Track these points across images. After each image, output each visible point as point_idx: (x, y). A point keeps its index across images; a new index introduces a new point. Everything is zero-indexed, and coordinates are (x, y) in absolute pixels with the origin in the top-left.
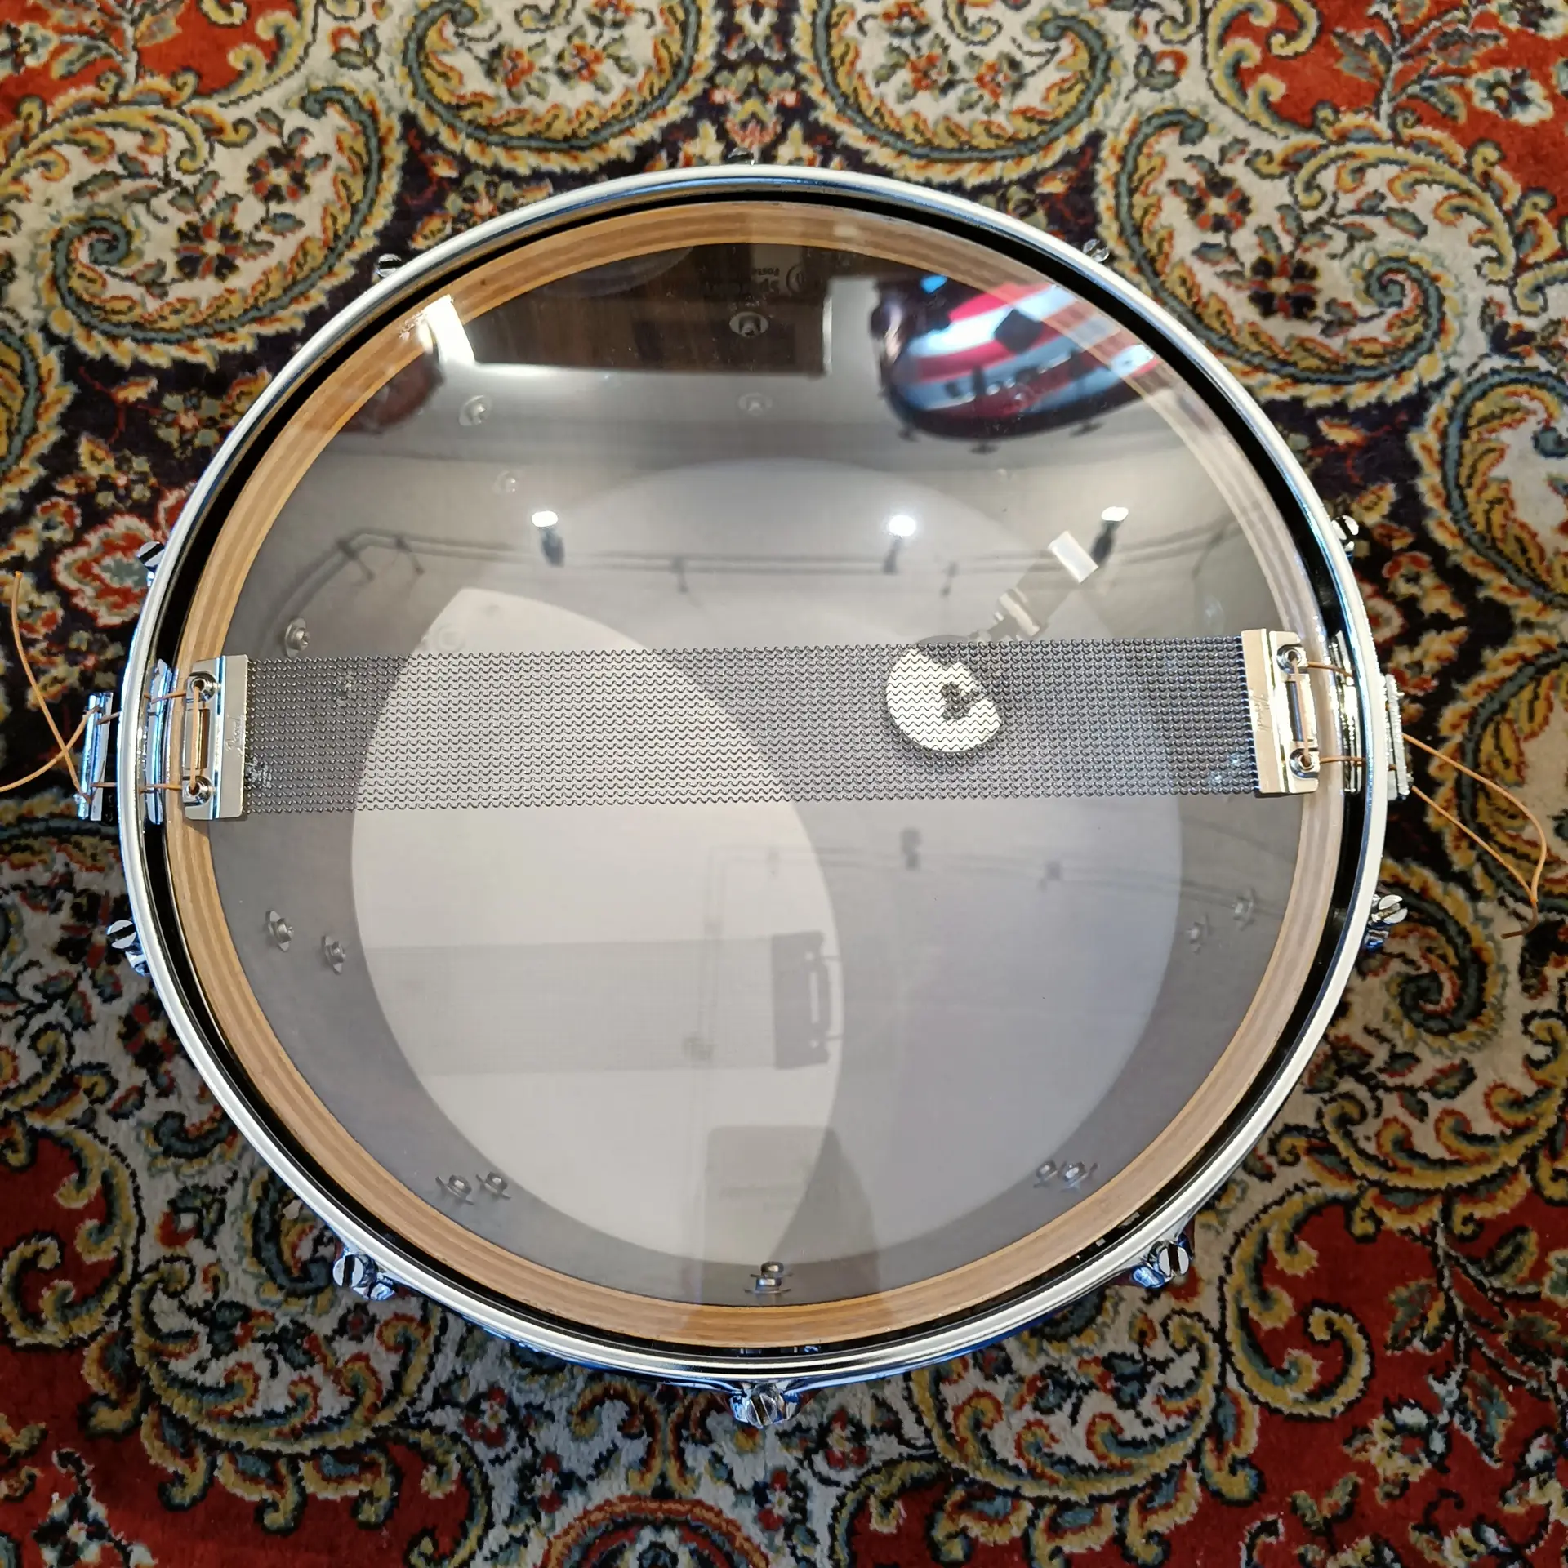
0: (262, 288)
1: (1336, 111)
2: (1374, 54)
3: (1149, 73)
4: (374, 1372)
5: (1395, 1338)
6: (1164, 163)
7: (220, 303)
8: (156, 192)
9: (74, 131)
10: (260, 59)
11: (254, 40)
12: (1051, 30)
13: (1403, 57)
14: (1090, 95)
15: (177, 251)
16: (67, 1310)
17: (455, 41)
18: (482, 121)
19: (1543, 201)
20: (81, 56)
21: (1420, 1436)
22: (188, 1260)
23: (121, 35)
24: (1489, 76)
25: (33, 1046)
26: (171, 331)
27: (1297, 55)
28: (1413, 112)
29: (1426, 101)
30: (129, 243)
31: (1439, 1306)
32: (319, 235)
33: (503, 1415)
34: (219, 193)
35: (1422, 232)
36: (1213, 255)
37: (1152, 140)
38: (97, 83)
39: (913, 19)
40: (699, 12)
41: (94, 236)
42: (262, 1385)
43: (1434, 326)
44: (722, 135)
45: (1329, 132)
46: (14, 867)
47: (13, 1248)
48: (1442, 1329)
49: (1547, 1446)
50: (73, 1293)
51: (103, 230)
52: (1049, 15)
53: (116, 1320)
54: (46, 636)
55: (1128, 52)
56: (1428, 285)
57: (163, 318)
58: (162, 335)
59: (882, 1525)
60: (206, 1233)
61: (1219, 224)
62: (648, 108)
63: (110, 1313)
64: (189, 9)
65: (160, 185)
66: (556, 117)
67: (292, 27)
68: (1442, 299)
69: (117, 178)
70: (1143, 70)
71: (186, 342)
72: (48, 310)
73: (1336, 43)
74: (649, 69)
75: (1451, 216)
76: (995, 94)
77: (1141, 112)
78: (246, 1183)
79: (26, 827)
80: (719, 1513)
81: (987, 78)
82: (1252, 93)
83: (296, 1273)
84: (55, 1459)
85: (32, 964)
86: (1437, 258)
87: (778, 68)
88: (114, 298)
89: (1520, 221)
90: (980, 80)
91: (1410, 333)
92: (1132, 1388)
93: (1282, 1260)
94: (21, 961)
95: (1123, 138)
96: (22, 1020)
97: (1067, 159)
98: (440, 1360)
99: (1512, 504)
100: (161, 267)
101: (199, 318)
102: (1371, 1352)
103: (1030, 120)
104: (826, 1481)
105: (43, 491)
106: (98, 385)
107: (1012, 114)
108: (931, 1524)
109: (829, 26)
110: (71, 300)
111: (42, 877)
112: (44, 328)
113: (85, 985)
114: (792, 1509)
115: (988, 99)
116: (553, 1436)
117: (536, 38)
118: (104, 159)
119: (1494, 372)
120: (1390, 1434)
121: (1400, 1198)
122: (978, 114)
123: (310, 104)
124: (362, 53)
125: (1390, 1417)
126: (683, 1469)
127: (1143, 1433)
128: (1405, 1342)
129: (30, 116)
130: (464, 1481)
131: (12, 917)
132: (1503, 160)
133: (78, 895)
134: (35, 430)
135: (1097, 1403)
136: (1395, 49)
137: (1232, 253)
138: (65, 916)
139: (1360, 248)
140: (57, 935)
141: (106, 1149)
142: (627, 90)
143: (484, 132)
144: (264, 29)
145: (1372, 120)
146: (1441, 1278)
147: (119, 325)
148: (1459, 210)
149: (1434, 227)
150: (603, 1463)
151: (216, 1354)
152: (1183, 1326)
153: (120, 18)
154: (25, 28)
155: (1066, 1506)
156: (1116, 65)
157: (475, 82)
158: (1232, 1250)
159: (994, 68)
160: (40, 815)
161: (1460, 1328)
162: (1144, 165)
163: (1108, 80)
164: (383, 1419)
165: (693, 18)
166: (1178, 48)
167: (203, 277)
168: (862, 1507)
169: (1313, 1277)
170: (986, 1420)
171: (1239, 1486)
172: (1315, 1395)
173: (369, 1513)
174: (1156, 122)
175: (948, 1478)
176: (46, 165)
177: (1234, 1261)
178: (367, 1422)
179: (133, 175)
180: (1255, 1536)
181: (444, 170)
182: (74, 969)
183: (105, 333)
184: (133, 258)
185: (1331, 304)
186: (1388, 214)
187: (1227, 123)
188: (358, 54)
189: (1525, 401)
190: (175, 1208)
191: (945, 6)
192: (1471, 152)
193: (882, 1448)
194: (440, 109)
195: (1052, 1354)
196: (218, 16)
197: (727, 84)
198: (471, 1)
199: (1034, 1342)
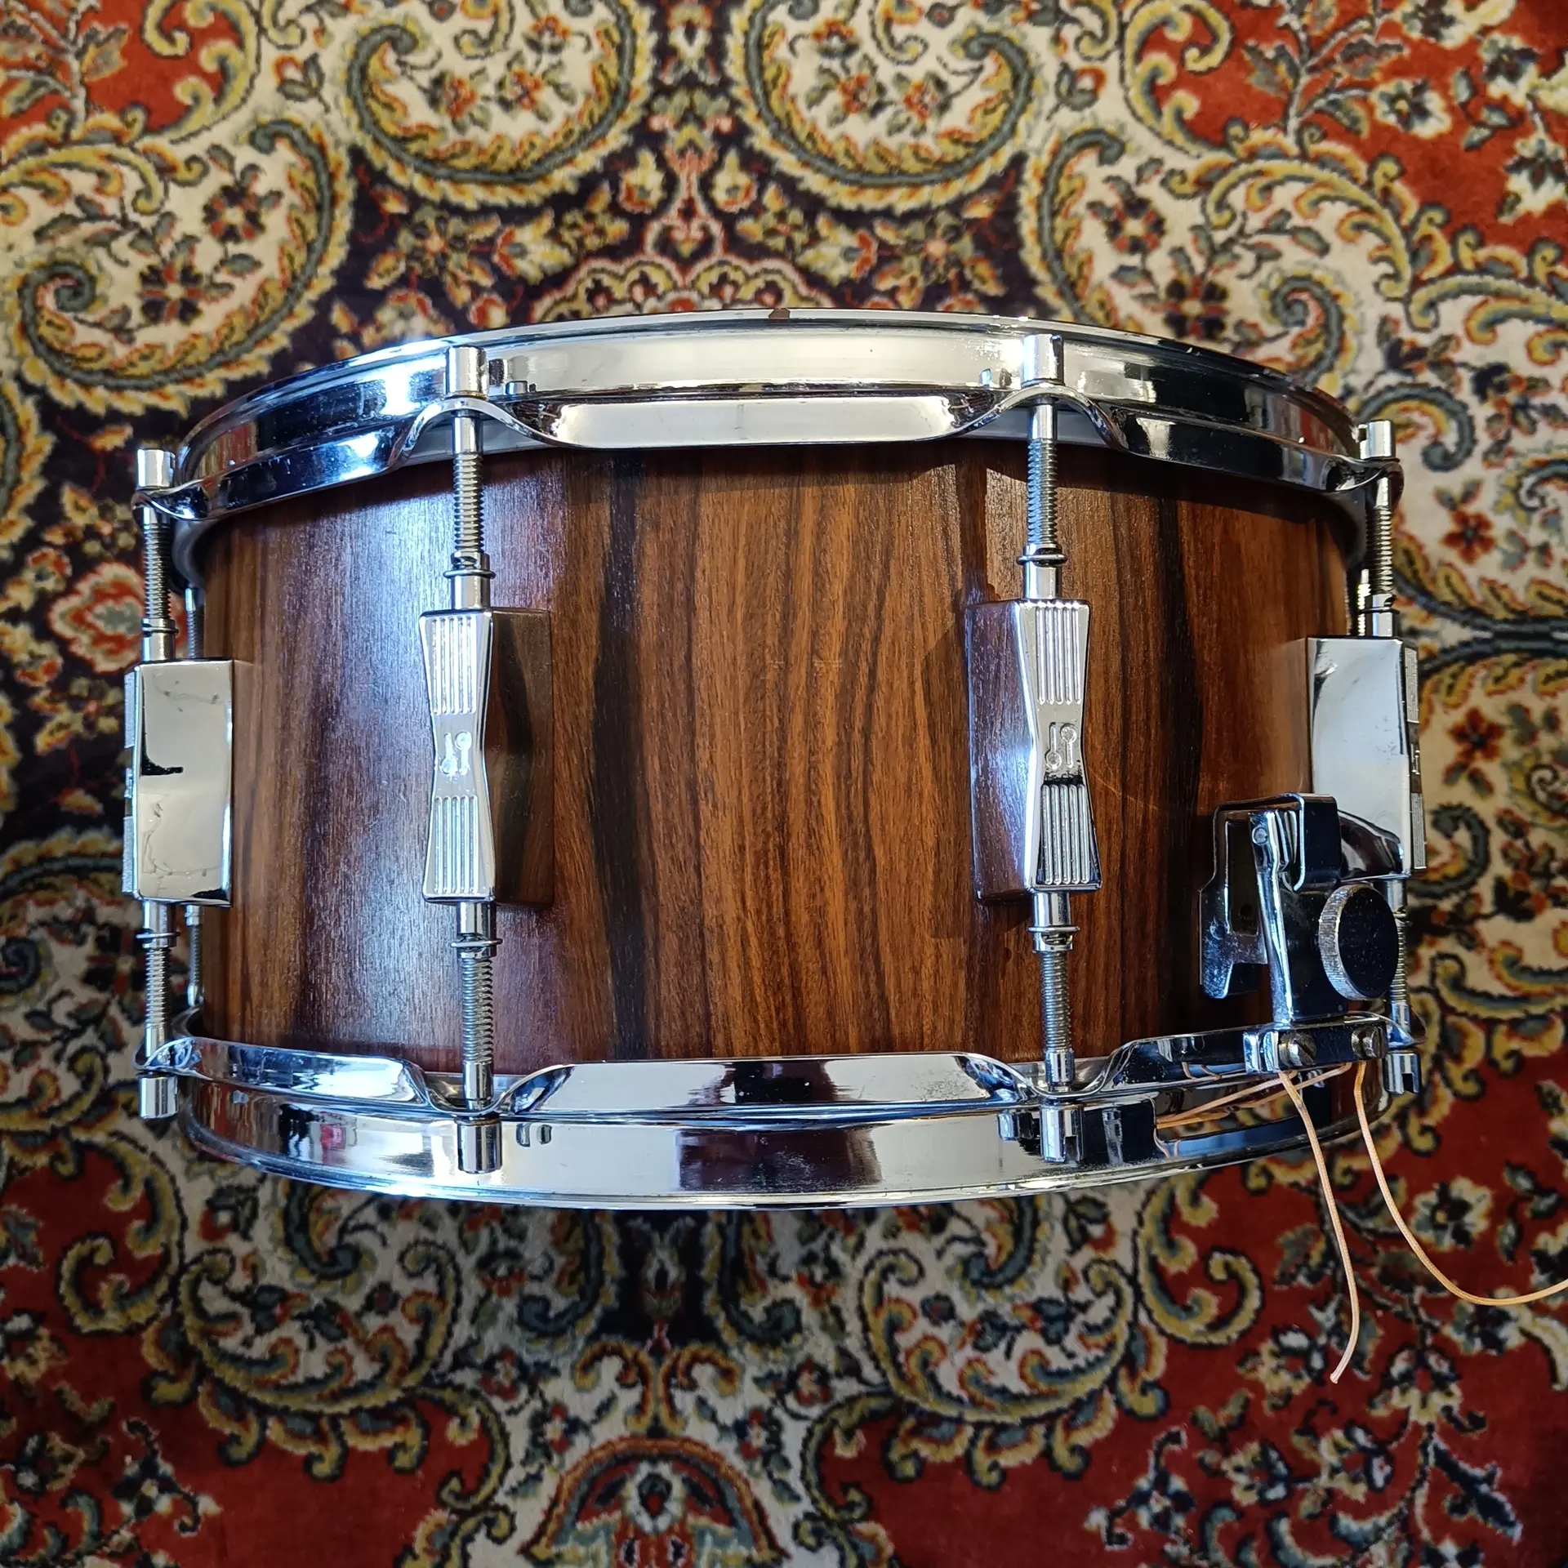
0: (225, 331)
1: (1247, 128)
2: (1282, 68)
3: (1070, 92)
4: (399, 1342)
5: (1283, 1275)
6: (1084, 186)
7: (187, 348)
8: (115, 235)
9: (29, 172)
10: (206, 92)
11: (198, 71)
12: (975, 47)
13: (1312, 70)
14: (1012, 115)
15: (140, 295)
16: (123, 1300)
17: (397, 69)
18: (429, 154)
19: (1438, 216)
20: (29, 94)
21: (1302, 1356)
22: (228, 1252)
23: (65, 68)
24: (1390, 88)
25: (71, 1067)
26: (142, 377)
27: (1210, 70)
28: (1319, 127)
29: (1331, 115)
30: (93, 288)
31: (1321, 1246)
32: (277, 275)
33: (514, 1373)
34: (177, 234)
35: (1324, 250)
36: (1130, 277)
37: (1073, 161)
38: (48, 119)
39: (843, 38)
40: (634, 34)
41: (59, 282)
42: (302, 1356)
43: (1334, 344)
44: (661, 163)
45: (1240, 149)
46: (39, 904)
47: (70, 1247)
48: (1323, 1265)
49: (1409, 1360)
50: (128, 1285)
51: (65, 276)
52: (972, 32)
53: (168, 1306)
54: (49, 684)
55: (1049, 71)
56: (1329, 302)
57: (132, 364)
58: (132, 382)
59: (844, 1451)
60: (242, 1226)
61: (1136, 246)
62: (589, 136)
63: (162, 1301)
64: (132, 40)
65: (118, 227)
66: (500, 148)
67: (236, 58)
68: (1342, 318)
69: (75, 221)
70: (1064, 87)
71: (156, 388)
72: (21, 359)
73: (1247, 57)
74: (588, 96)
75: (1351, 233)
76: (922, 116)
77: (1062, 132)
78: (276, 1181)
79: (47, 866)
80: (705, 1447)
81: (915, 100)
82: (1167, 111)
83: (325, 1259)
84: (124, 1427)
85: (63, 994)
86: (1339, 277)
87: (713, 92)
88: (84, 345)
89: (1416, 237)
90: (908, 101)
91: (1312, 352)
92: (1059, 1326)
93: (1187, 1213)
94: (53, 991)
95: (1045, 159)
96: (58, 1045)
97: (992, 183)
98: (457, 1329)
100: (126, 312)
101: (168, 364)
102: (1262, 1287)
103: (956, 142)
104: (796, 1416)
105: (31, 541)
106: (76, 435)
107: (938, 136)
108: (886, 1447)
109: (761, 46)
110: (41, 348)
111: (65, 912)
112: (18, 377)
113: (114, 1011)
114: (768, 1441)
115: (916, 121)
116: (557, 1389)
117: (476, 65)
118: (61, 202)
119: (1389, 388)
120: (1274, 1354)
121: (1289, 1156)
122: (905, 137)
123: (259, 139)
124: (306, 84)
125: (1277, 1342)
126: (674, 1412)
127: (1066, 1364)
128: (1291, 1277)
130: (484, 1427)
131: (42, 951)
132: (1402, 174)
133: (101, 927)
134: (18, 481)
135: (1028, 1341)
136: (1303, 62)
137: (1147, 275)
138: (89, 948)
139: (1267, 267)
140: (83, 966)
141: (146, 1157)
142: (568, 119)
143: (431, 165)
144: (207, 59)
145: (1280, 137)
146: (1322, 1223)
147: (90, 372)
148: (1360, 227)
149: (1336, 243)
150: (604, 1409)
151: (260, 1331)
152: (1101, 1273)
153: (64, 51)
155: (1001, 1428)
156: (1037, 83)
157: (420, 113)
158: (1144, 1205)
159: (922, 89)
160: (59, 853)
161: (1337, 1264)
162: (1065, 186)
163: (1029, 99)
164: (410, 1381)
165: (628, 42)
166: (1098, 65)
167: (168, 321)
168: (827, 1440)
169: (1213, 1226)
170: (933, 1360)
171: (1149, 1405)
172: (1216, 1325)
173: (403, 1460)
174: (1076, 142)
175: (900, 1409)
176: (4, 209)
177: (1146, 1216)
178: (397, 1384)
179: (91, 218)
180: (1161, 1445)
181: (394, 206)
182: (102, 997)
183: (78, 381)
184: (98, 303)
185: (1240, 325)
186: (1294, 232)
187: (1143, 142)
188: (303, 85)
189: (1416, 417)
190: (212, 1206)
191: (873, 24)
192: (1372, 168)
193: (844, 1388)
194: (386, 142)
195: (990, 1300)
196: (161, 46)
197: (664, 110)
198: (411, 27)
199: (974, 1291)
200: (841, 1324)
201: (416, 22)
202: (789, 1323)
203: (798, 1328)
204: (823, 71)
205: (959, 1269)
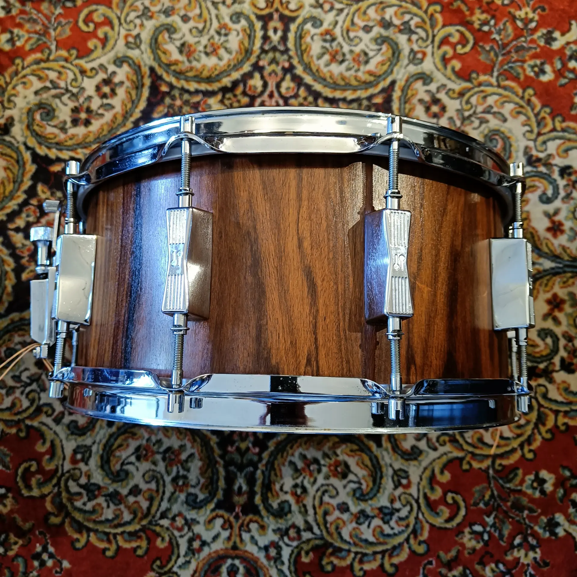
0: (100, 131)
1: (478, 75)
2: (492, 54)
3: (413, 59)
4: (141, 507)
5: (474, 503)
6: (417, 93)
7: (86, 136)
8: (63, 94)
9: (34, 71)
10: (99, 45)
11: (96, 37)
12: (379, 41)
13: (503, 55)
14: (392, 66)
15: (71, 117)
16: (40, 485)
17: (168, 40)
18: (178, 70)
19: (548, 110)
20: (36, 43)
21: (481, 534)
22: (80, 469)
23: (49, 34)
24: (532, 63)
25: (27, 397)
26: (69, 146)
27: (465, 53)
28: (505, 76)
29: (509, 72)
30: (54, 113)
31: (489, 493)
32: (120, 112)
33: (183, 522)
34: (85, 95)
35: (505, 120)
37: (413, 84)
38: (42, 52)
39: (331, 36)
40: (255, 31)
41: (41, 111)
42: (105, 511)
43: (508, 154)
44: (262, 77)
45: (474, 81)
46: (19, 336)
47: (22, 464)
48: (490, 500)
49: (521, 538)
50: (42, 480)
51: (44, 108)
52: (378, 36)
53: (56, 489)
54: (29, 256)
55: (406, 51)
56: (506, 140)
57: (66, 141)
58: (66, 147)
59: (305, 559)
60: (85, 460)
61: (435, 116)
62: (237, 66)
63: (54, 486)
64: (74, 25)
65: (64, 92)
66: (204, 70)
67: (110, 33)
68: (511, 146)
69: (48, 89)
70: (411, 56)
71: (73, 150)
72: (26, 137)
73: (479, 49)
74: (237, 53)
75: (515, 115)
76: (359, 65)
77: (410, 73)
78: (99, 444)
79: (23, 322)
80: (252, 555)
81: (356, 59)
82: (449, 67)
83: (115, 474)
84: (37, 533)
85: (26, 369)
86: (510, 131)
87: (282, 53)
88: (49, 134)
89: (540, 117)
90: (354, 60)
92: (388, 517)
93: (439, 477)
94: (22, 368)
95: (403, 83)
96: (22, 389)
97: (383, 90)
98: (162, 504)
99: (530, 221)
100: (65, 122)
101: (79, 142)
102: (466, 507)
103: (371, 75)
104: (288, 545)
105: (25, 203)
106: (44, 165)
107: (364, 73)
108: (321, 559)
109: (301, 37)
110: (34, 134)
111: (28, 339)
112: (25, 144)
113: (43, 377)
114: (277, 554)
115: (356, 67)
116: (198, 529)
117: (197, 39)
118: (45, 81)
119: (529, 172)
120: (470, 533)
121: (478, 458)
122: (352, 72)
123: (117, 63)
124: (135, 43)
125: (471, 528)
126: (242, 540)
127: (391, 532)
128: (476, 504)
129: (18, 65)
130: (170, 542)
132: (535, 94)
134: (22, 181)
135: (377, 522)
136: (500, 52)
139: (484, 126)
140: (34, 360)
141: (52, 432)
142: (229, 60)
143: (179, 74)
144: (100, 33)
145: (490, 79)
146: (489, 483)
147: (51, 143)
148: (519, 113)
149: (509, 118)
150: (216, 538)
151: (89, 500)
152: (406, 498)
153: (49, 28)
154: (16, 31)
155: (365, 555)
156: (402, 56)
157: (176, 56)
158: (423, 473)
159: (359, 55)
160: (27, 318)
161: (495, 500)
162: (410, 93)
163: (398, 61)
164: (144, 522)
165: (253, 34)
166: (424, 50)
167: (80, 126)
168: (299, 555)
169: (448, 483)
170: (340, 527)
171: (421, 549)
172: (448, 521)
173: (140, 552)
174: (415, 77)
175: (328, 545)
176: (24, 83)
177: (424, 477)
178: (139, 523)
179: (55, 88)
180: (425, 565)
181: (164, 88)
182: (40, 371)
183: (46, 146)
184: (55, 119)
186: (494, 114)
187: (440, 78)
189: (537, 184)
190: (75, 452)
191: (342, 31)
192: (524, 91)
193: (306, 535)
194: (162, 65)
195: (362, 506)
196: (84, 28)
197: (264, 58)
198: (174, 25)
199: (357, 502)
200: (306, 511)
201: (176, 23)
202: (286, 509)
203: (290, 511)
204: (323, 47)
205: (352, 493)
